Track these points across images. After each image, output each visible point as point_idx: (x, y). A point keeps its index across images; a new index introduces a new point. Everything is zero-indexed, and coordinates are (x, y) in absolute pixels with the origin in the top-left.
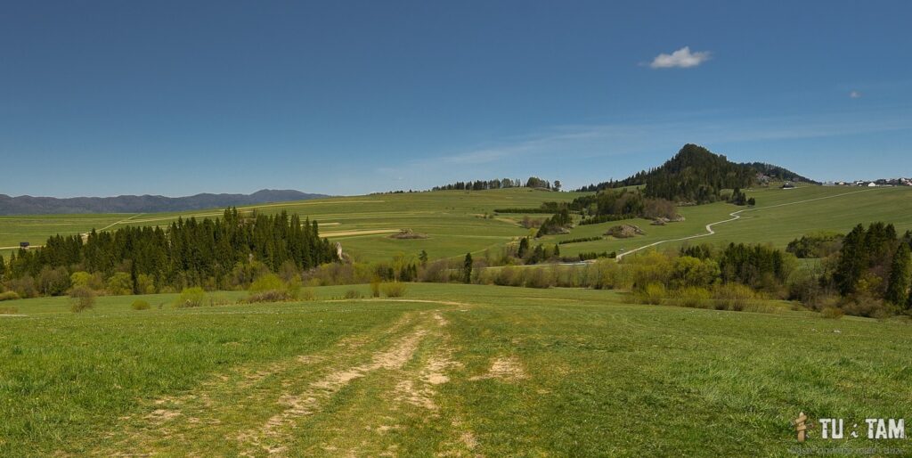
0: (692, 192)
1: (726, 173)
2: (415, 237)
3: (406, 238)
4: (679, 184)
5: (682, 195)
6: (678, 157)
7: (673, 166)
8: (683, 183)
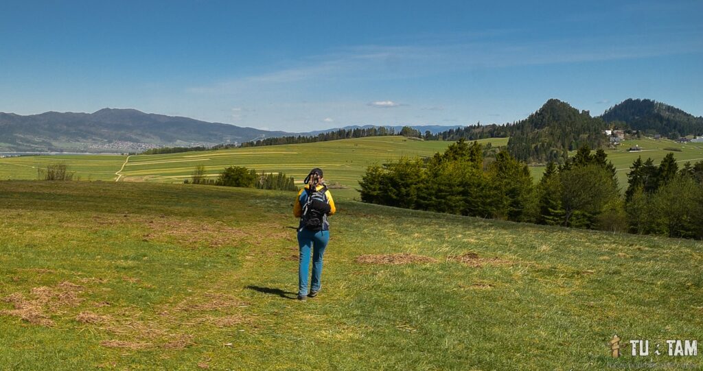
0: (544, 154)
1: (579, 135)
2: (341, 188)
3: (335, 188)
4: (533, 146)
5: (535, 156)
6: (542, 110)
7: (536, 121)
8: (537, 146)
